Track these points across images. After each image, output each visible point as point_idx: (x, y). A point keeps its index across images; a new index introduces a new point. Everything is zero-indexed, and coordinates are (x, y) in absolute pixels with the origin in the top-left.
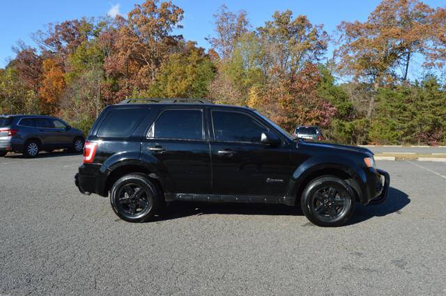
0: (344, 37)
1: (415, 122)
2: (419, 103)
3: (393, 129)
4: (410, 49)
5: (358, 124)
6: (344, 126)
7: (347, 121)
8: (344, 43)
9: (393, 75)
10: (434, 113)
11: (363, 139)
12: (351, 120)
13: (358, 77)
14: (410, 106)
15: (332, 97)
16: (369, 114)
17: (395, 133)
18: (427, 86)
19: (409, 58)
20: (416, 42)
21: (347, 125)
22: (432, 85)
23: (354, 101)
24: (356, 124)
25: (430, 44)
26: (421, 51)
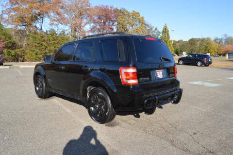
0: (8, 4)
1: (47, 51)
2: (48, 42)
3: (37, 54)
4: (43, 15)
5: (18, 51)
6: (10, 52)
7: (12, 49)
8: (9, 7)
9: (36, 27)
10: (55, 47)
11: (22, 59)
12: (15, 49)
13: (17, 26)
14: (44, 43)
15: (3, 37)
16: (24, 46)
17: (38, 56)
18: (51, 34)
19: (43, 20)
20: (46, 12)
21: (13, 52)
22: (54, 34)
23: (16, 39)
24: (17, 51)
25: (52, 14)
26: (49, 17)
